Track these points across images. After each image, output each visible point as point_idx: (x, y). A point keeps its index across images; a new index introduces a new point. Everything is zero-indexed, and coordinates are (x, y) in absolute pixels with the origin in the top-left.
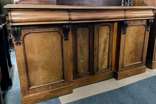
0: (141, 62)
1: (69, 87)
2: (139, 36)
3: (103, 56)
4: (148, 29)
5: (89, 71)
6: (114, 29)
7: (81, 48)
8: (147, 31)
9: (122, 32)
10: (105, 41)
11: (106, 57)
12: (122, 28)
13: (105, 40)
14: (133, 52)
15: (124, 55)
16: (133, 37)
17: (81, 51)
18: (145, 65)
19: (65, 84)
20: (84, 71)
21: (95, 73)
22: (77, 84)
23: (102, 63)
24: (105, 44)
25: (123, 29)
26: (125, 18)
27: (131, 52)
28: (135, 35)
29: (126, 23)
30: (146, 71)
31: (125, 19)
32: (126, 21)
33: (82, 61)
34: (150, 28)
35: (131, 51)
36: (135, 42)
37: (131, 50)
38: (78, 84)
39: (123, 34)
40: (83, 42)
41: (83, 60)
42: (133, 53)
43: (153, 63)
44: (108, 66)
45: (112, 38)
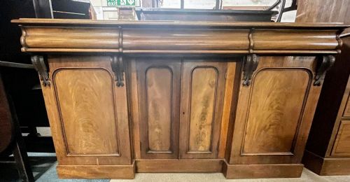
0: (291, 154)
1: (127, 167)
2: (288, 96)
3: (201, 128)
4: (316, 80)
5: (171, 149)
6: (228, 77)
7: (155, 106)
8: (314, 85)
9: (242, 82)
10: (206, 99)
11: (207, 131)
12: (243, 72)
13: (204, 97)
14: (269, 128)
15: (245, 133)
16: (273, 96)
17: (156, 113)
18: (302, 162)
19: (121, 161)
20: (161, 147)
21: (181, 156)
22: (147, 167)
23: (199, 140)
24: (206, 104)
25: (244, 74)
26: (250, 47)
27: (265, 129)
28: (279, 92)
29: (252, 60)
30: (303, 174)
31: (248, 50)
32: (251, 55)
33: (157, 130)
34: (323, 77)
35: (266, 126)
36: (277, 108)
37: (266, 123)
38: (150, 167)
39: (244, 85)
40: (159, 95)
41: (160, 128)
42: (271, 130)
43: (326, 161)
44: (211, 149)
45: (222, 94)
